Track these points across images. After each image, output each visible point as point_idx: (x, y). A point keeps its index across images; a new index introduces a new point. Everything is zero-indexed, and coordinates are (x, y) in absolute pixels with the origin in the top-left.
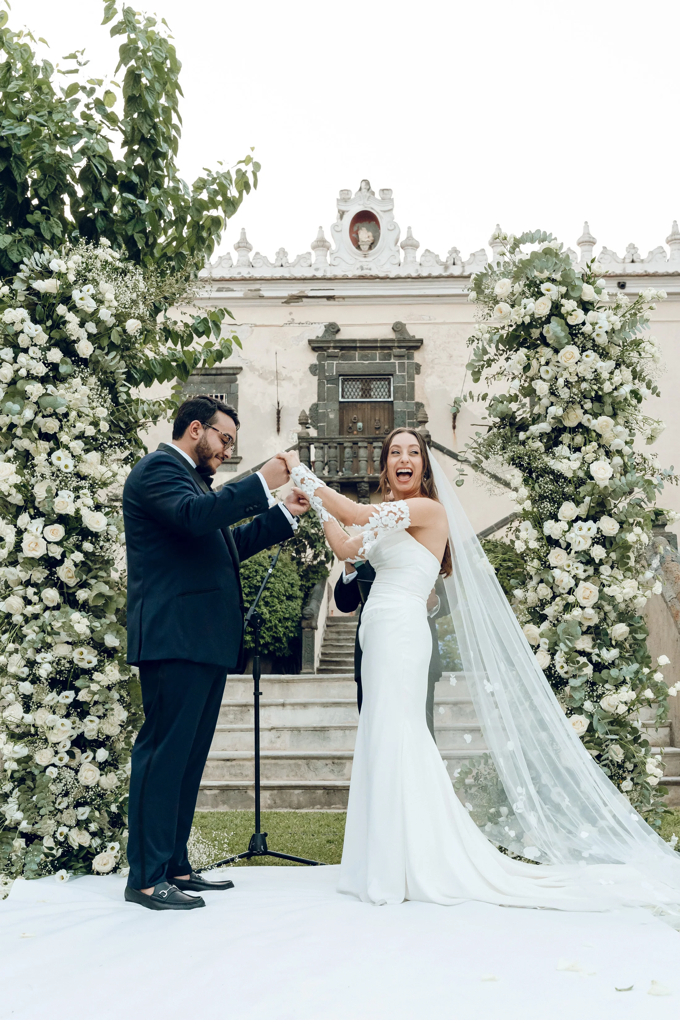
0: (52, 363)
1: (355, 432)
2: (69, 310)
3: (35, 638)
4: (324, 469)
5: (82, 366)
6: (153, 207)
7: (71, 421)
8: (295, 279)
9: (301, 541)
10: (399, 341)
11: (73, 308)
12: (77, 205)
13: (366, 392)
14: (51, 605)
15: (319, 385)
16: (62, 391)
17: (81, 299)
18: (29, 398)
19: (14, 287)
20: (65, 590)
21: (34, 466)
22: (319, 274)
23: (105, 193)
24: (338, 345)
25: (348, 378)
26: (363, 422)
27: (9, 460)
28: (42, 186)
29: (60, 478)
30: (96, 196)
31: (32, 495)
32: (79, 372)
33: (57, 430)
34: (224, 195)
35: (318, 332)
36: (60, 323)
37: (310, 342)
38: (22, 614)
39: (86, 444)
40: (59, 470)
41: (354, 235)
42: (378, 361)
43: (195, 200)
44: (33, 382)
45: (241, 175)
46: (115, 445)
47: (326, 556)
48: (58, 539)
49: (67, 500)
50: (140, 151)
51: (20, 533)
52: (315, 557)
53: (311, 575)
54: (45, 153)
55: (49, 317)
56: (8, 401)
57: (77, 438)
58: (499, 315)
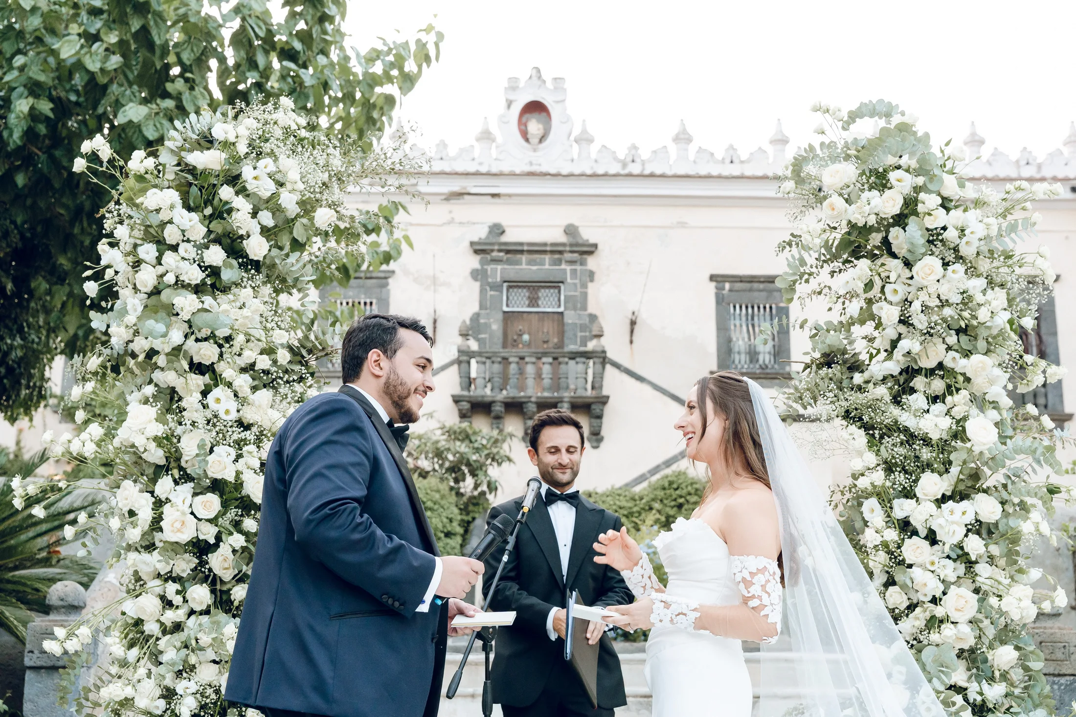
0: (210, 266)
1: (521, 346)
2: (237, 193)
3: (174, 657)
4: (486, 386)
5: (253, 271)
6: (319, 79)
7: (236, 349)
8: (456, 174)
9: (460, 469)
10: (571, 245)
11: (242, 191)
12: (226, 74)
13: (533, 301)
14: (198, 608)
15: (481, 291)
16: (225, 306)
17: (255, 178)
18: (178, 314)
19: (162, 159)
20: (218, 587)
21: (182, 410)
22: (484, 169)
23: (261, 60)
24: (503, 247)
25: (513, 284)
26: (529, 334)
27: (146, 401)
28: (185, 49)
29: (217, 429)
30: (250, 64)
31: (177, 450)
32: (248, 279)
33: (215, 359)
34: (401, 69)
35: (481, 233)
36: (222, 212)
37: (472, 244)
38: (158, 621)
39: (254, 379)
40: (216, 416)
41: (523, 127)
42: (547, 267)
43: (366, 74)
44: (184, 292)
45: (421, 46)
46: (294, 381)
47: (489, 485)
48: (212, 516)
49: (226, 459)
50: (304, 13)
51: (159, 504)
52: (476, 487)
53: (471, 508)
54: (191, 10)
55: (208, 202)
56: (149, 318)
57: (243, 370)
58: (830, 212)
